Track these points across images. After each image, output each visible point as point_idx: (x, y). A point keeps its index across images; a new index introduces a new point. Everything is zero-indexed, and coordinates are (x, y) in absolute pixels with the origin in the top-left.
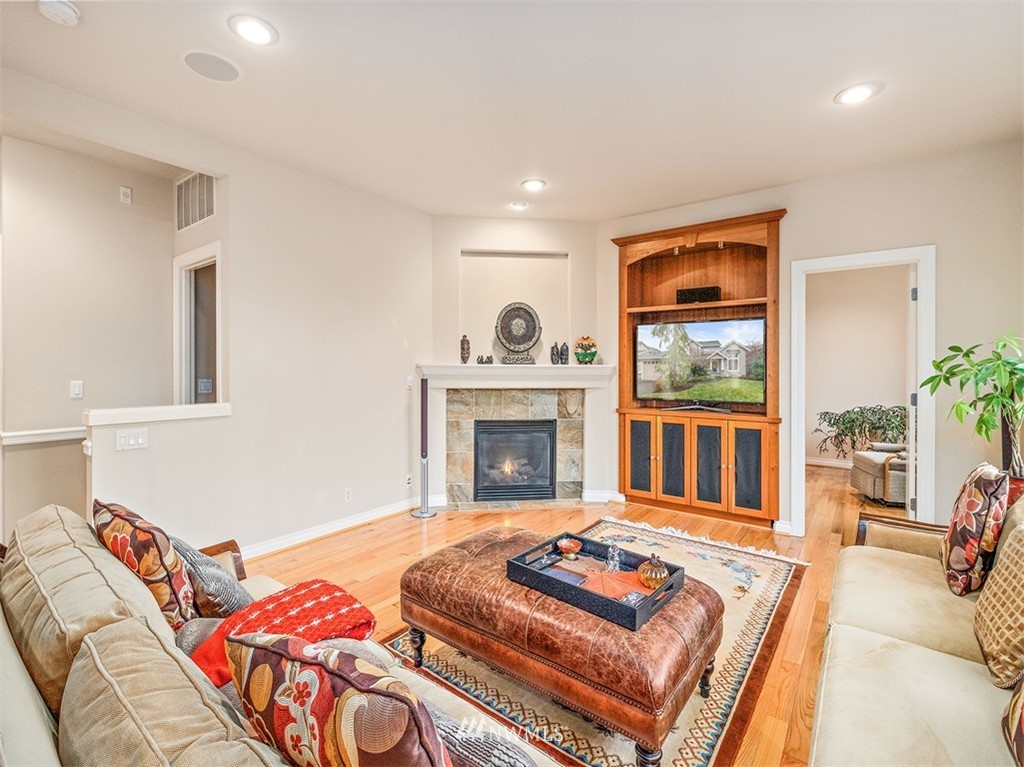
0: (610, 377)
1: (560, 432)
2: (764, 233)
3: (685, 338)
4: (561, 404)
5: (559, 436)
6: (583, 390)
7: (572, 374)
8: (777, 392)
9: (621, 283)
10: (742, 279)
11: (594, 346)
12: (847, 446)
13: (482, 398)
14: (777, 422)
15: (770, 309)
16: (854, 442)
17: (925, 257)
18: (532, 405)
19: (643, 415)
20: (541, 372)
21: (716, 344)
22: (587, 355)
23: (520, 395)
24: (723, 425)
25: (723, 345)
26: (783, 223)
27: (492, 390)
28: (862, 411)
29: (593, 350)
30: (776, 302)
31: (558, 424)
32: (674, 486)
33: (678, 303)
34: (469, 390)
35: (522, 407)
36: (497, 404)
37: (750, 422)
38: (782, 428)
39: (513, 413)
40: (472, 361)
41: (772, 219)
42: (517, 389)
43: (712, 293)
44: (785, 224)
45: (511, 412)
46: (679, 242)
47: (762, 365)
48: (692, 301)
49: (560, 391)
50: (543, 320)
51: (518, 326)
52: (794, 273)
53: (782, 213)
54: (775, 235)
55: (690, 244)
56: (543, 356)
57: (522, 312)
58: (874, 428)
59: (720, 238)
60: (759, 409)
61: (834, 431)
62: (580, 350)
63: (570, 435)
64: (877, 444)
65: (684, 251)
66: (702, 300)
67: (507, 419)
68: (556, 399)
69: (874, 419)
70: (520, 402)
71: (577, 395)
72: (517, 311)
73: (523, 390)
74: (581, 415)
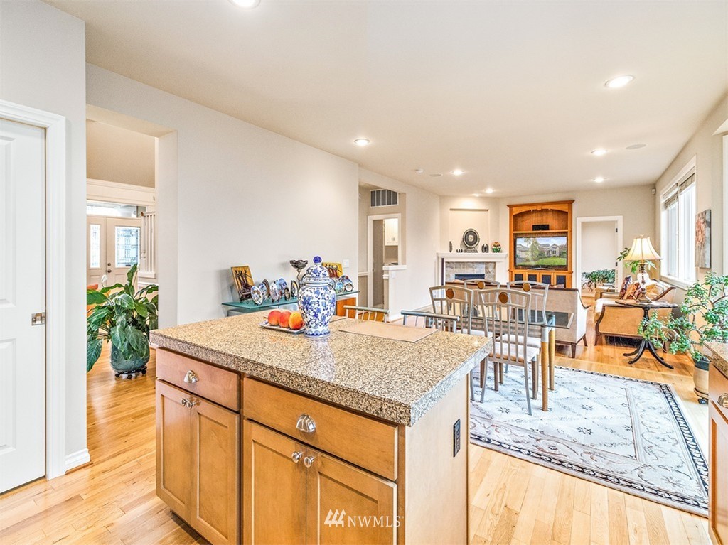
0: (506, 258)
2: (567, 208)
3: (536, 243)
4: (487, 268)
6: (495, 263)
7: (490, 256)
8: (571, 262)
9: (510, 222)
10: (557, 222)
12: (593, 287)
13: (458, 265)
14: (571, 273)
15: (569, 234)
16: (596, 285)
17: (620, 219)
18: (476, 268)
19: (519, 272)
20: (479, 256)
21: (548, 245)
22: (497, 249)
23: (471, 264)
24: (552, 274)
25: (551, 245)
26: (573, 204)
27: (461, 262)
28: (599, 272)
29: (499, 247)
30: (571, 231)
31: (485, 275)
33: (533, 230)
34: (453, 263)
35: (472, 269)
36: (463, 268)
37: (562, 273)
38: (573, 275)
39: (469, 271)
40: (454, 251)
41: (570, 202)
42: (470, 262)
43: (546, 227)
44: (574, 205)
46: (535, 208)
47: (566, 252)
48: (538, 230)
49: (486, 263)
50: (480, 235)
51: (471, 238)
52: (577, 221)
53: (574, 201)
54: (571, 209)
55: (539, 209)
56: (479, 249)
57: (472, 233)
58: (604, 278)
59: (549, 207)
60: (565, 268)
61: (588, 280)
62: (494, 247)
64: (605, 284)
65: (535, 211)
66: (543, 229)
67: (467, 274)
68: (484, 266)
69: (604, 274)
70: (471, 267)
71: (493, 265)
72: (470, 232)
73: (473, 263)
74: (494, 272)
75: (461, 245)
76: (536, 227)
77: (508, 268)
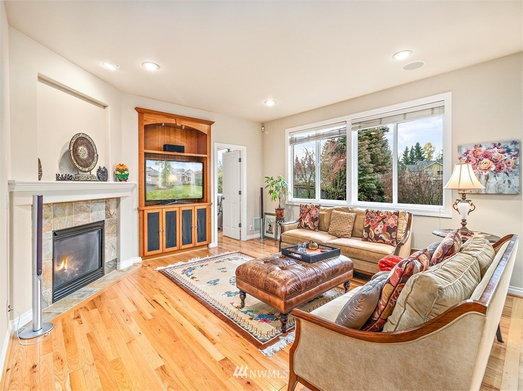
0: (132, 190)
1: (107, 227)
3: (169, 168)
4: (107, 209)
5: (106, 231)
6: (118, 199)
7: (110, 188)
9: (140, 134)
11: (126, 170)
13: (59, 210)
14: (211, 204)
18: (91, 212)
19: (155, 209)
20: (94, 188)
22: (122, 175)
23: (84, 205)
24: (192, 209)
25: (186, 171)
27: (66, 203)
29: (126, 173)
30: (210, 157)
31: (106, 223)
32: (171, 242)
33: (165, 151)
35: (86, 214)
36: (70, 214)
37: (202, 206)
40: (47, 176)
42: (83, 201)
43: (181, 149)
45: (80, 219)
47: (201, 180)
49: (107, 200)
51: (83, 151)
57: (85, 141)
62: (118, 173)
63: (112, 229)
67: (77, 225)
68: (104, 205)
70: (85, 211)
71: (115, 202)
72: (81, 140)
73: (86, 201)
74: (119, 214)
75: (60, 165)
76: (167, 148)
77: (136, 205)
